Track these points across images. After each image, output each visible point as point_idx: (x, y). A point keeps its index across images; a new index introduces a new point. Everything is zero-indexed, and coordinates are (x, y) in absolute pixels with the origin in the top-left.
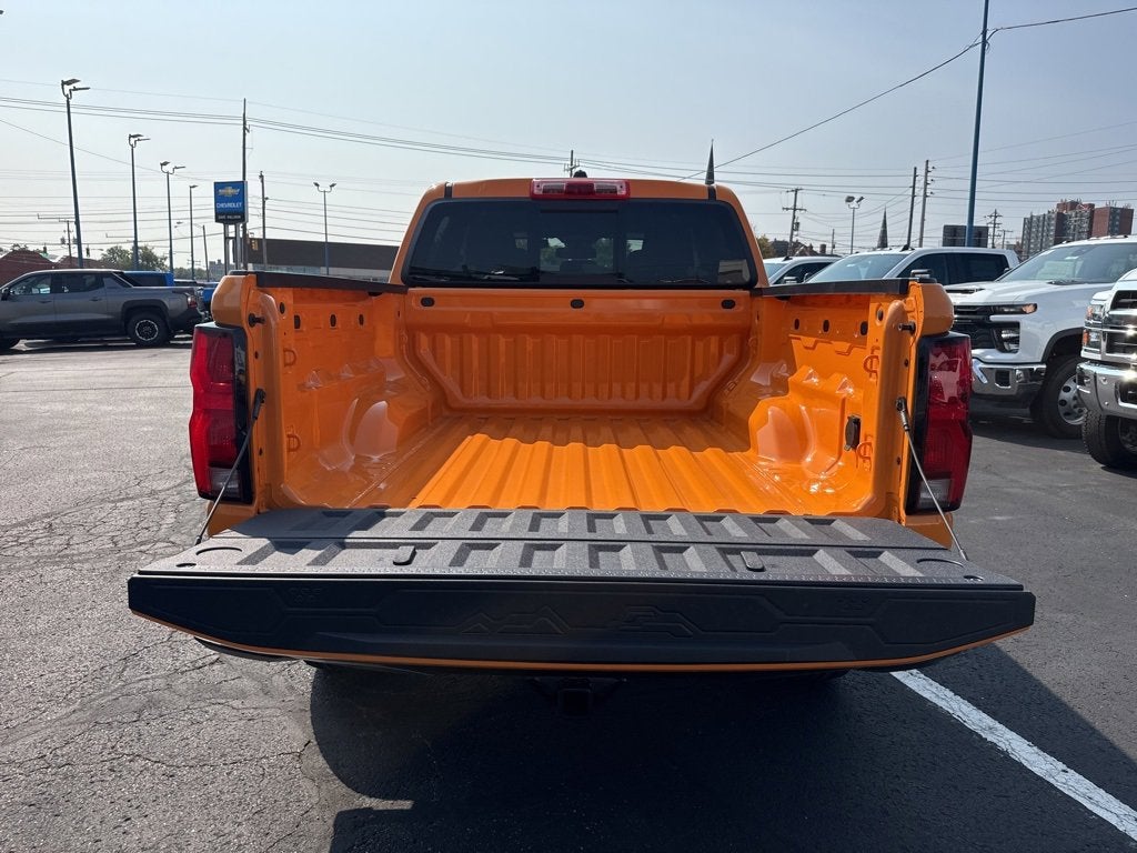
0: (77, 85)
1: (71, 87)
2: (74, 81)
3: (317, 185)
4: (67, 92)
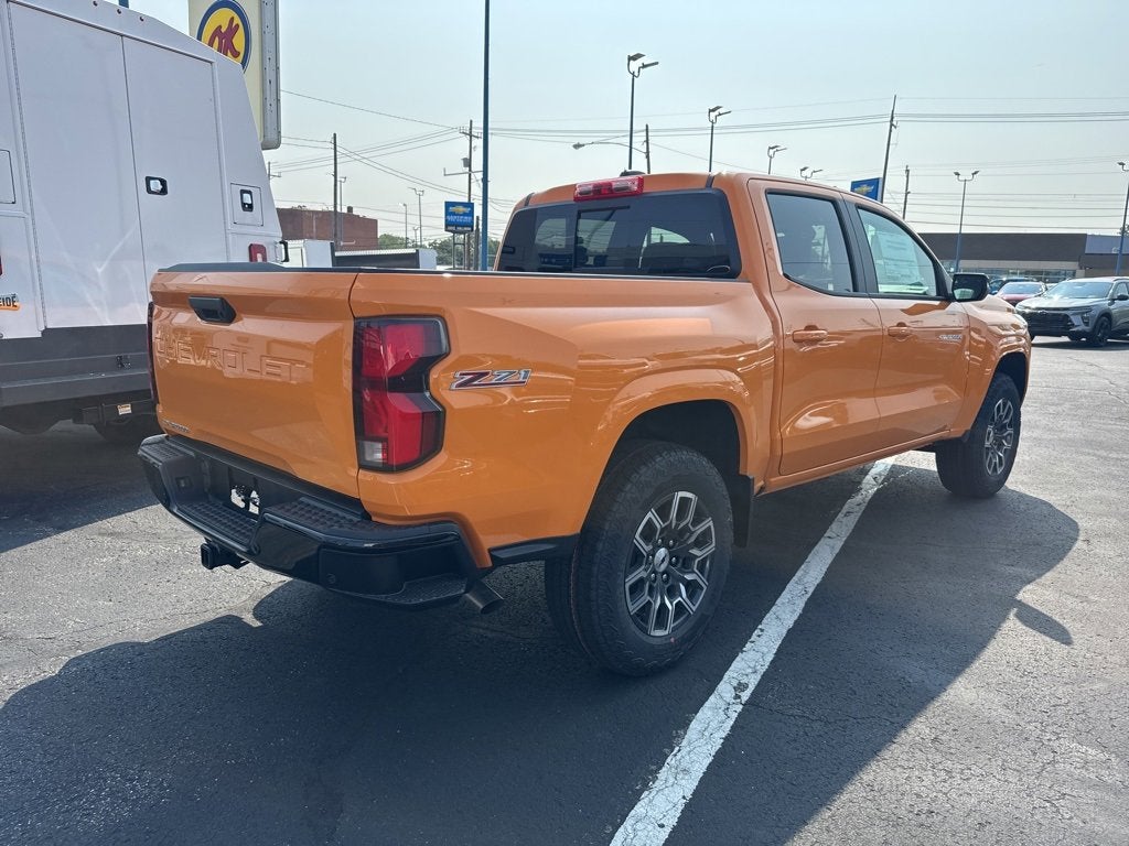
0: (721, 111)
1: (716, 113)
2: (718, 108)
3: (957, 174)
4: (713, 117)
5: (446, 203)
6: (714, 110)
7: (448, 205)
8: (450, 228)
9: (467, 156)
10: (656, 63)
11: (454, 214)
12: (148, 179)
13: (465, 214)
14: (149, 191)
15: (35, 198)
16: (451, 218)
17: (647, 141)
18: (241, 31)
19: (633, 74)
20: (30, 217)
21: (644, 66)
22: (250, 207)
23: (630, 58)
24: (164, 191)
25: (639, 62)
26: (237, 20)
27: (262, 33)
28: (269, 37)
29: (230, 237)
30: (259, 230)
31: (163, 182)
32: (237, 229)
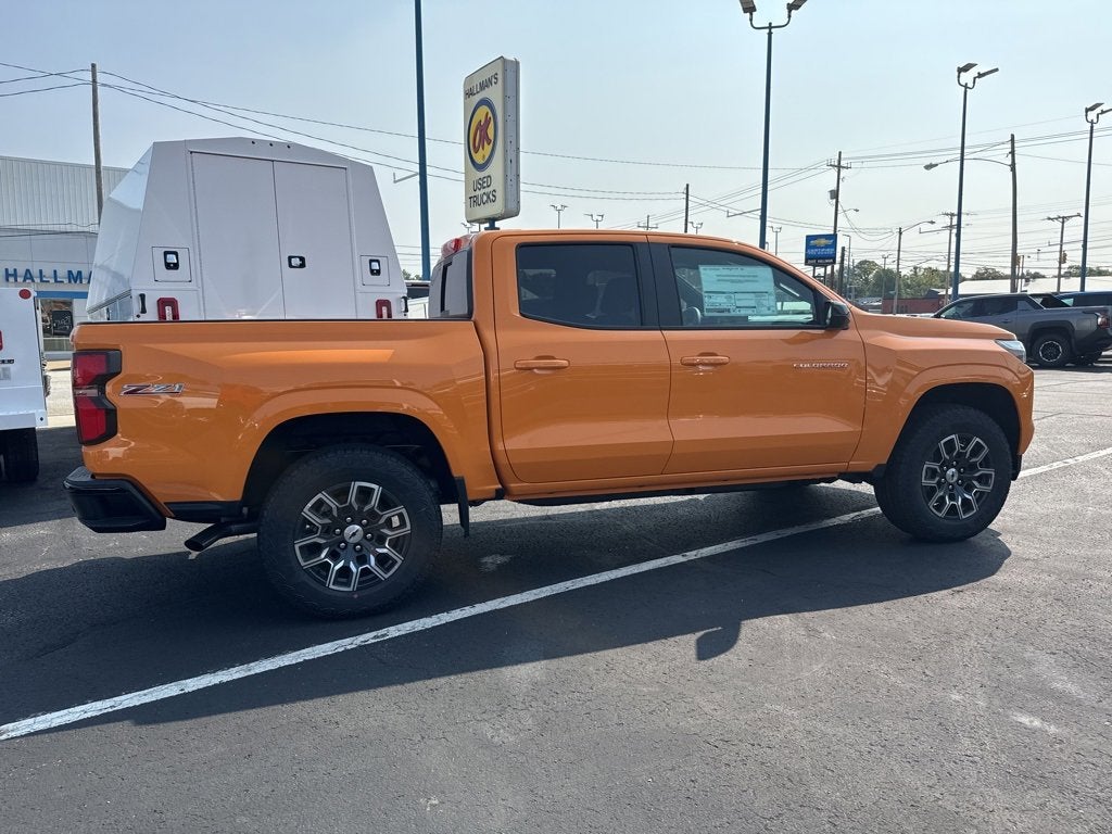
1: (1096, 111)
5: (807, 237)
6: (1092, 109)
7: (809, 238)
8: (810, 261)
9: (834, 187)
10: (997, 70)
11: (815, 247)
12: (290, 258)
13: (827, 246)
14: (291, 266)
15: (205, 276)
16: (812, 252)
17: (1013, 153)
18: (492, 122)
19: (966, 87)
20: (200, 290)
21: (980, 75)
22: (378, 272)
23: (960, 70)
24: (302, 265)
25: (973, 72)
26: (490, 115)
27: (505, 121)
28: (511, 125)
29: (359, 295)
30: (387, 289)
31: (302, 259)
32: (365, 289)
